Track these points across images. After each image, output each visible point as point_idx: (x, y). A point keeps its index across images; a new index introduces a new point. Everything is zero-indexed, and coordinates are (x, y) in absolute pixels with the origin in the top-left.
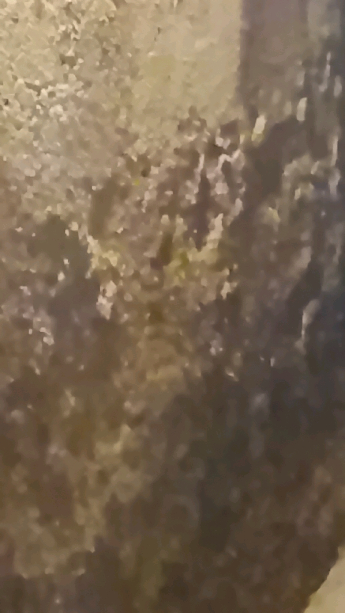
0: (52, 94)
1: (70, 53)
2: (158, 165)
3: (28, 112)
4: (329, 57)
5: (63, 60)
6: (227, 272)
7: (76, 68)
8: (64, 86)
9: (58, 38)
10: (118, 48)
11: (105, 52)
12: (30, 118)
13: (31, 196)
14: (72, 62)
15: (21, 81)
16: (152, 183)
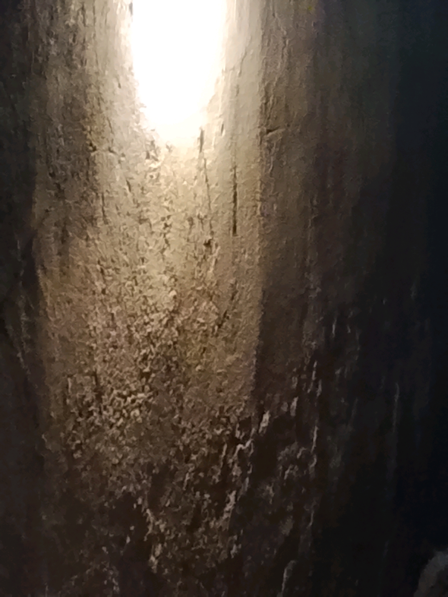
0: (133, 401)
1: (147, 370)
2: (197, 452)
3: (117, 415)
4: (315, 365)
5: (142, 375)
6: (235, 537)
7: (150, 381)
8: (141, 395)
9: (140, 359)
10: (177, 366)
11: (169, 368)
12: (118, 419)
14: (148, 375)
15: (115, 391)
16: (191, 467)
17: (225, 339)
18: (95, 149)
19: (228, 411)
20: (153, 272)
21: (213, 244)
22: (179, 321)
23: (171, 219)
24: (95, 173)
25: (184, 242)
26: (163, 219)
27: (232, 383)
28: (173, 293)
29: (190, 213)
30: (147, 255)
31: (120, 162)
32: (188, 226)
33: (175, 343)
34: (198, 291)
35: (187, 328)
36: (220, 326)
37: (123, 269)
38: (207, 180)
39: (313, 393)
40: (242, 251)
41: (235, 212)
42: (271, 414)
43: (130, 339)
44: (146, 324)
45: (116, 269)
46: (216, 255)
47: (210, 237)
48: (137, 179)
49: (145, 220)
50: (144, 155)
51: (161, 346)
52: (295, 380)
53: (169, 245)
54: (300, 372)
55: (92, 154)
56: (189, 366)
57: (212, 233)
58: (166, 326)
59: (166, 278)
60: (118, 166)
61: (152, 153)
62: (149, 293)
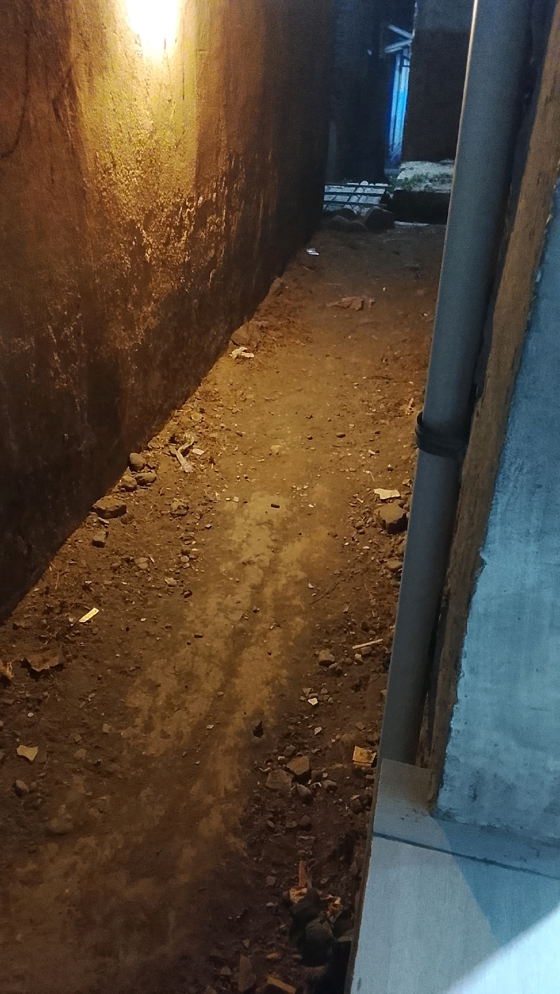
0: (133, 173)
1: (140, 159)
2: (167, 208)
3: (125, 179)
4: (224, 179)
5: (137, 161)
6: (187, 253)
7: (141, 165)
8: (138, 171)
9: (136, 152)
10: (156, 161)
11: (151, 161)
12: (125, 181)
13: (125, 211)
14: (140, 162)
15: (123, 166)
16: (164, 215)
17: (180, 154)
18: (105, 28)
19: (182, 191)
20: (141, 108)
21: (172, 101)
22: (155, 138)
23: (149, 81)
24: (106, 42)
25: (157, 96)
26: (145, 80)
27: (184, 177)
28: (152, 122)
29: (160, 81)
30: (137, 97)
31: (120, 40)
32: (159, 88)
33: (154, 149)
34: (166, 125)
35: (160, 142)
36: (177, 146)
37: (124, 101)
38: (168, 66)
39: (224, 193)
40: (188, 109)
41: (184, 89)
42: (204, 198)
43: (130, 140)
44: (138, 134)
45: (120, 100)
46: (174, 108)
47: (171, 98)
48: (130, 53)
49: (135, 78)
50: (133, 41)
51: (146, 148)
52: (215, 184)
53: (149, 95)
54: (217, 181)
55: (104, 31)
56: (162, 163)
57: (172, 96)
58: (149, 138)
59: (148, 113)
60: (119, 42)
61: (138, 41)
62: (140, 118)
